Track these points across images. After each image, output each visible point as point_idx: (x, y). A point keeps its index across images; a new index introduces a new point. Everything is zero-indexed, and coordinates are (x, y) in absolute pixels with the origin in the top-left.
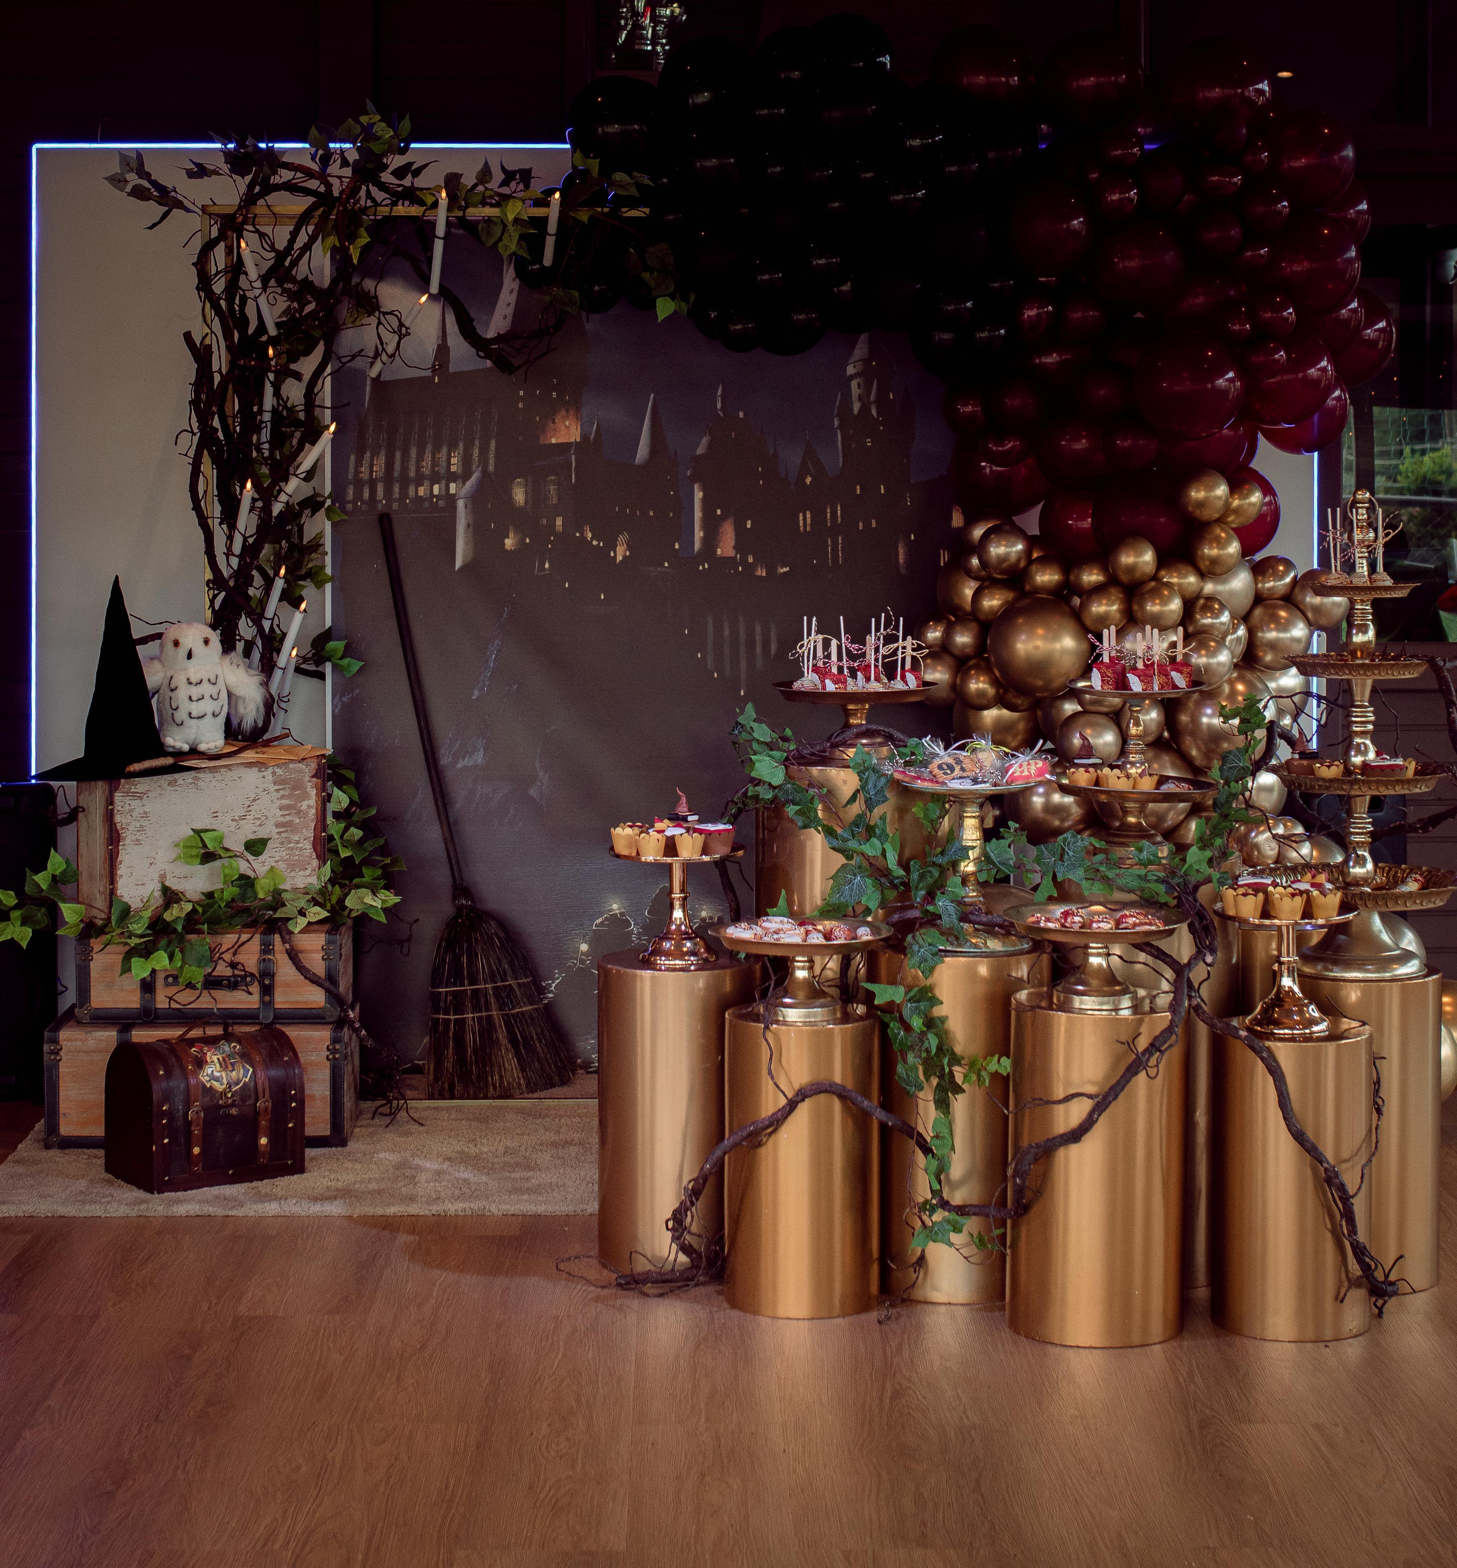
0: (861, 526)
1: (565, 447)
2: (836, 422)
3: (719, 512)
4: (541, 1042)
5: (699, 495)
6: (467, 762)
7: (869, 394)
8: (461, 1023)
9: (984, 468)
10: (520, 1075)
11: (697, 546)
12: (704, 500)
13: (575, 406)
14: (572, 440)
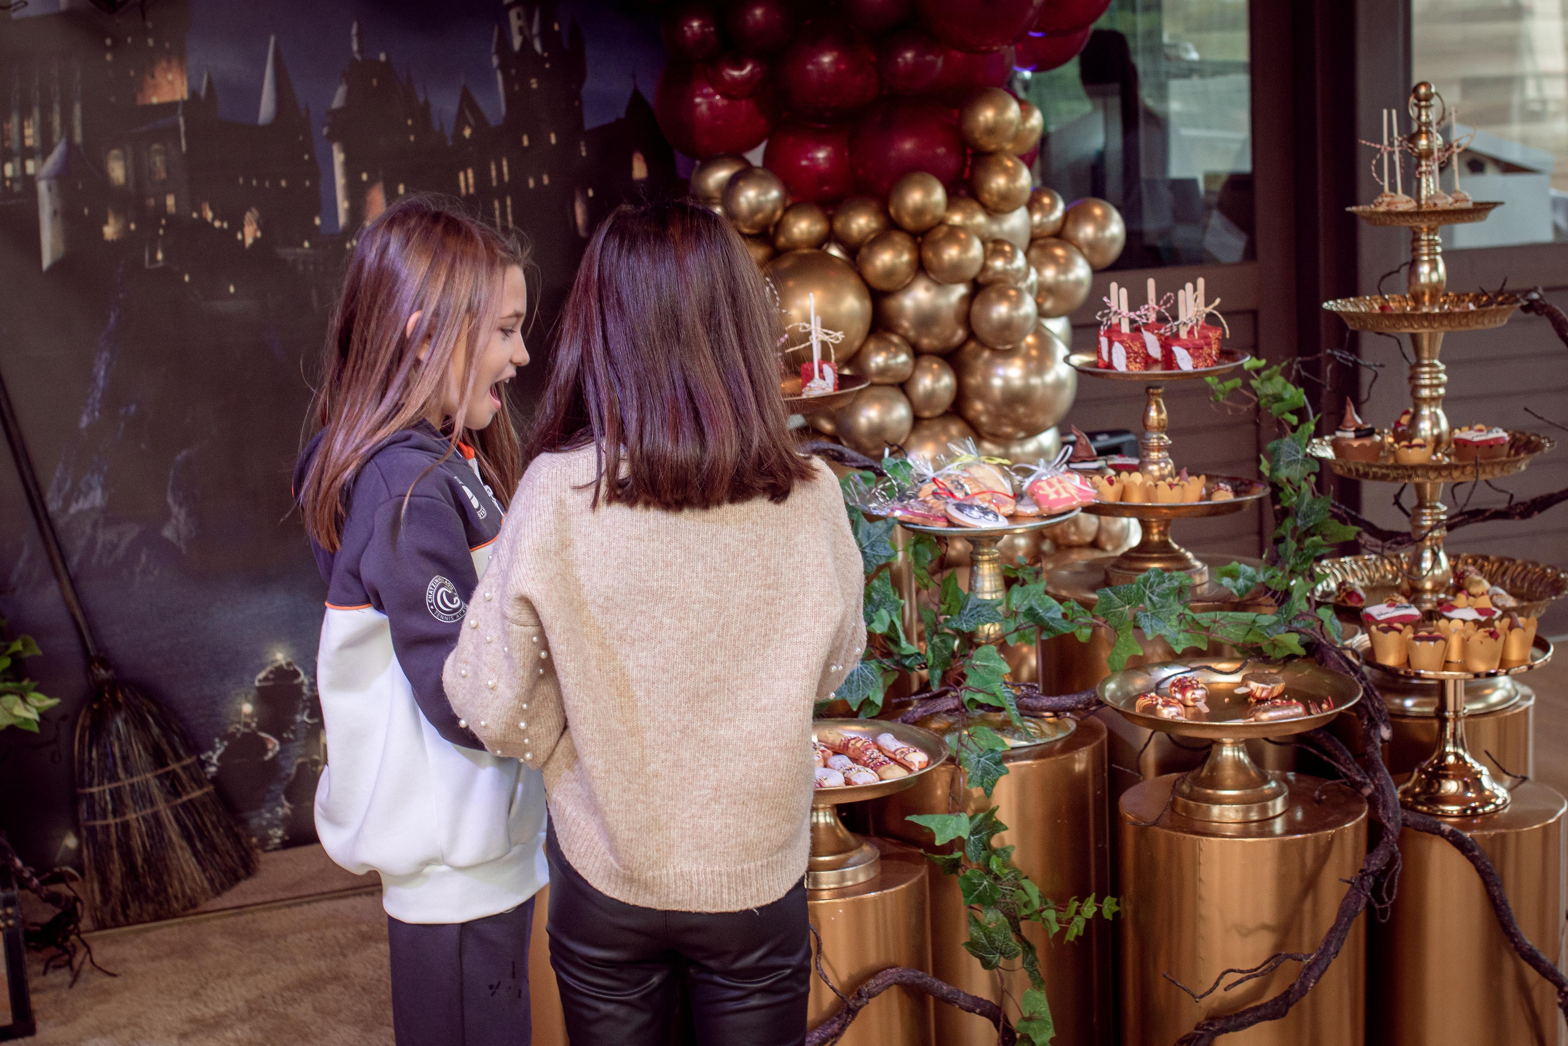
0: (531, 183)
1: (169, 108)
2: (495, 61)
3: (365, 177)
4: (217, 831)
5: (339, 158)
6: (82, 505)
7: (530, 27)
8: (126, 826)
9: (699, 104)
10: (203, 877)
11: (342, 219)
12: (348, 164)
13: (178, 55)
14: (178, 97)
